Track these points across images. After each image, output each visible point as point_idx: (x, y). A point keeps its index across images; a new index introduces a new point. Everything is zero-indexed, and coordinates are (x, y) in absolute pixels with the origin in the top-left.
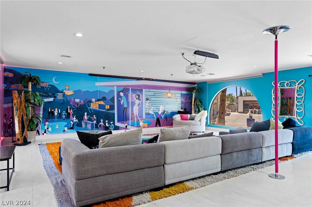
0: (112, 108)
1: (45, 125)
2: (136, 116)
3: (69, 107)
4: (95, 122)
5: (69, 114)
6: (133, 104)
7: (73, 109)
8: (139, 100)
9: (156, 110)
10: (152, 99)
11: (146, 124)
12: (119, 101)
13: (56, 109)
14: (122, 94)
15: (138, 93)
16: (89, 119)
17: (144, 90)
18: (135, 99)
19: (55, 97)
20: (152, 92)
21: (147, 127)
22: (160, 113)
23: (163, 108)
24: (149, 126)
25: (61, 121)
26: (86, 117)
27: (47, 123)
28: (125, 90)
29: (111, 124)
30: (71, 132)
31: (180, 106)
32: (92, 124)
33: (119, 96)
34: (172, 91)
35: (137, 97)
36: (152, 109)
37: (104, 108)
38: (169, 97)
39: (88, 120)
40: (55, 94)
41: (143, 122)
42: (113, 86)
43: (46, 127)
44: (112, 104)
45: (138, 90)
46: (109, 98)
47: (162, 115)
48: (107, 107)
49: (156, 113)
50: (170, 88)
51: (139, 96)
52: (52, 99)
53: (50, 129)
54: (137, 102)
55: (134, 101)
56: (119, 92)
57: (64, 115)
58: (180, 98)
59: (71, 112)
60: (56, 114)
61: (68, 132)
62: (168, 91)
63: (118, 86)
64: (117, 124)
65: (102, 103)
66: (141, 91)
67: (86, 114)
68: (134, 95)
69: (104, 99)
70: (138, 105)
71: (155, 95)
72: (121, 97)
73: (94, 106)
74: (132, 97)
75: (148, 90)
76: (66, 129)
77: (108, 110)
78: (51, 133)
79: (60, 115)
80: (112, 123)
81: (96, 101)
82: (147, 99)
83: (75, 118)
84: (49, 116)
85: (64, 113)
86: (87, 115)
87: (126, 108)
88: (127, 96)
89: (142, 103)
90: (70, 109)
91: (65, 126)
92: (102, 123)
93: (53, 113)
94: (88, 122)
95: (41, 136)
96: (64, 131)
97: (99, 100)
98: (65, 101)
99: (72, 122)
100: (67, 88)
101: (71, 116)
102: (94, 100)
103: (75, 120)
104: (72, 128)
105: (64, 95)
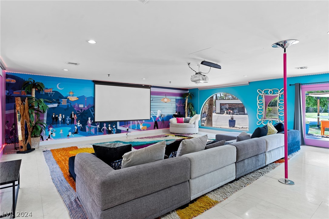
1: (49, 130)
3: (73, 112)
4: (98, 126)
5: (73, 119)
7: (77, 114)
9: (154, 114)
11: (146, 127)
13: (60, 115)
16: (93, 124)
19: (59, 103)
21: (147, 130)
23: (161, 112)
24: (148, 129)
25: (65, 126)
26: (89, 122)
27: (51, 129)
29: (113, 128)
30: (75, 137)
31: (175, 110)
32: (96, 129)
34: (168, 97)
38: (165, 102)
39: (91, 124)
40: (59, 100)
41: (143, 125)
43: (50, 133)
47: (159, 119)
50: (165, 94)
52: (56, 105)
53: (54, 135)
57: (69, 120)
58: (175, 102)
59: (75, 117)
60: (60, 119)
61: (72, 137)
62: (164, 97)
64: (119, 128)
67: (89, 119)
71: (153, 100)
76: (70, 134)
78: (54, 138)
79: (64, 120)
80: (114, 126)
83: (79, 123)
84: (53, 122)
85: (68, 118)
86: (91, 120)
90: (74, 114)
91: (69, 131)
92: (105, 127)
93: (57, 119)
94: (92, 126)
95: (45, 141)
96: (68, 136)
98: (69, 106)
99: (76, 127)
100: (71, 94)
101: (75, 121)
103: (79, 125)
104: (76, 133)
105: (68, 101)
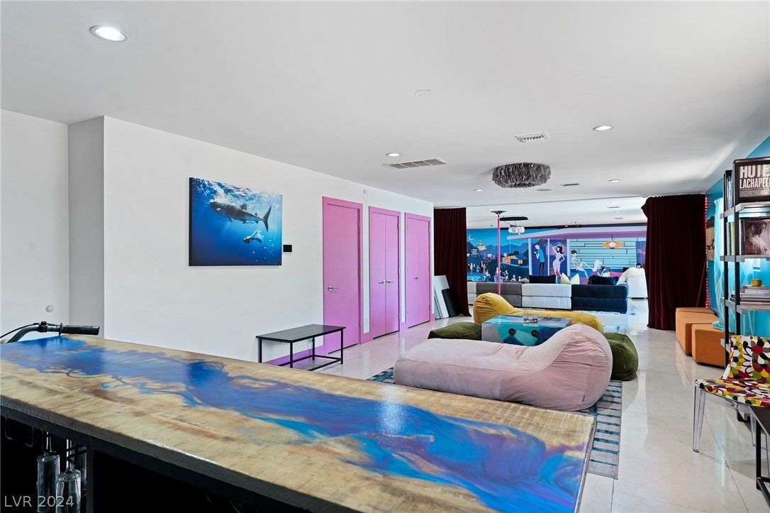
0: (526, 262)
2: (557, 273)
3: (482, 262)
4: (507, 277)
5: (482, 268)
6: (553, 258)
8: (561, 253)
9: (588, 266)
10: (581, 251)
12: (534, 256)
14: (537, 247)
15: (560, 245)
16: (502, 275)
17: (568, 241)
18: (556, 252)
19: (471, 253)
20: (581, 242)
22: (594, 270)
23: (601, 263)
28: (542, 242)
33: (534, 249)
34: (616, 239)
35: (558, 249)
36: (581, 265)
37: (517, 264)
38: (611, 248)
40: (470, 250)
42: (528, 238)
44: (526, 258)
45: (560, 241)
46: (522, 252)
48: (520, 262)
49: (589, 271)
50: (612, 235)
51: (561, 248)
52: (468, 255)
54: (559, 256)
55: (554, 254)
56: (534, 245)
58: (635, 248)
59: (484, 266)
62: (610, 239)
63: (532, 238)
65: (514, 257)
66: (564, 242)
68: (554, 248)
69: (516, 253)
70: (560, 260)
71: (587, 245)
72: (536, 250)
73: (507, 261)
74: (551, 248)
75: (576, 240)
77: (521, 265)
79: (474, 269)
81: (508, 256)
82: (573, 252)
85: (478, 267)
87: (544, 263)
88: (544, 250)
89: (566, 257)
90: (483, 264)
92: (514, 279)
93: (469, 267)
97: (511, 255)
98: (479, 256)
99: (485, 276)
100: (481, 244)
101: (484, 271)
102: (505, 255)
103: (487, 274)
105: (478, 251)
